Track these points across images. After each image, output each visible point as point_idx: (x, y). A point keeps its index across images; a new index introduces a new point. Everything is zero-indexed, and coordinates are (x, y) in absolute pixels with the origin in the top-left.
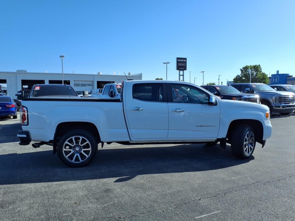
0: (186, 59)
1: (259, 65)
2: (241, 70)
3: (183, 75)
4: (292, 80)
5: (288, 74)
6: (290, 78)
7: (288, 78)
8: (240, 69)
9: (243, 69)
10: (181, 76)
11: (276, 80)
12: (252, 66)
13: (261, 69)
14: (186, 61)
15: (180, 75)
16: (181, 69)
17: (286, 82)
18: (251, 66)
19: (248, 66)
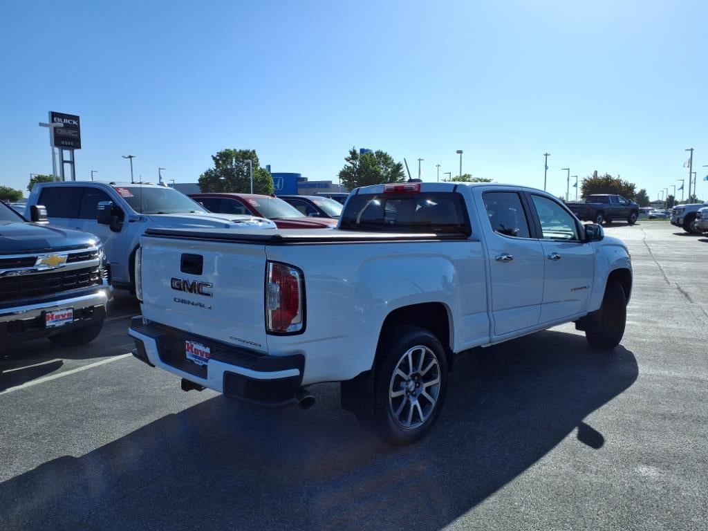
0: (77, 118)
1: (254, 152)
2: (214, 158)
3: (72, 162)
4: (307, 188)
5: (299, 175)
6: (303, 183)
7: (299, 183)
8: (212, 156)
9: (218, 156)
10: (65, 164)
11: (278, 186)
12: (238, 150)
13: (257, 160)
14: (78, 123)
15: (63, 162)
16: (65, 145)
17: (297, 191)
18: (235, 150)
19: (231, 151)
